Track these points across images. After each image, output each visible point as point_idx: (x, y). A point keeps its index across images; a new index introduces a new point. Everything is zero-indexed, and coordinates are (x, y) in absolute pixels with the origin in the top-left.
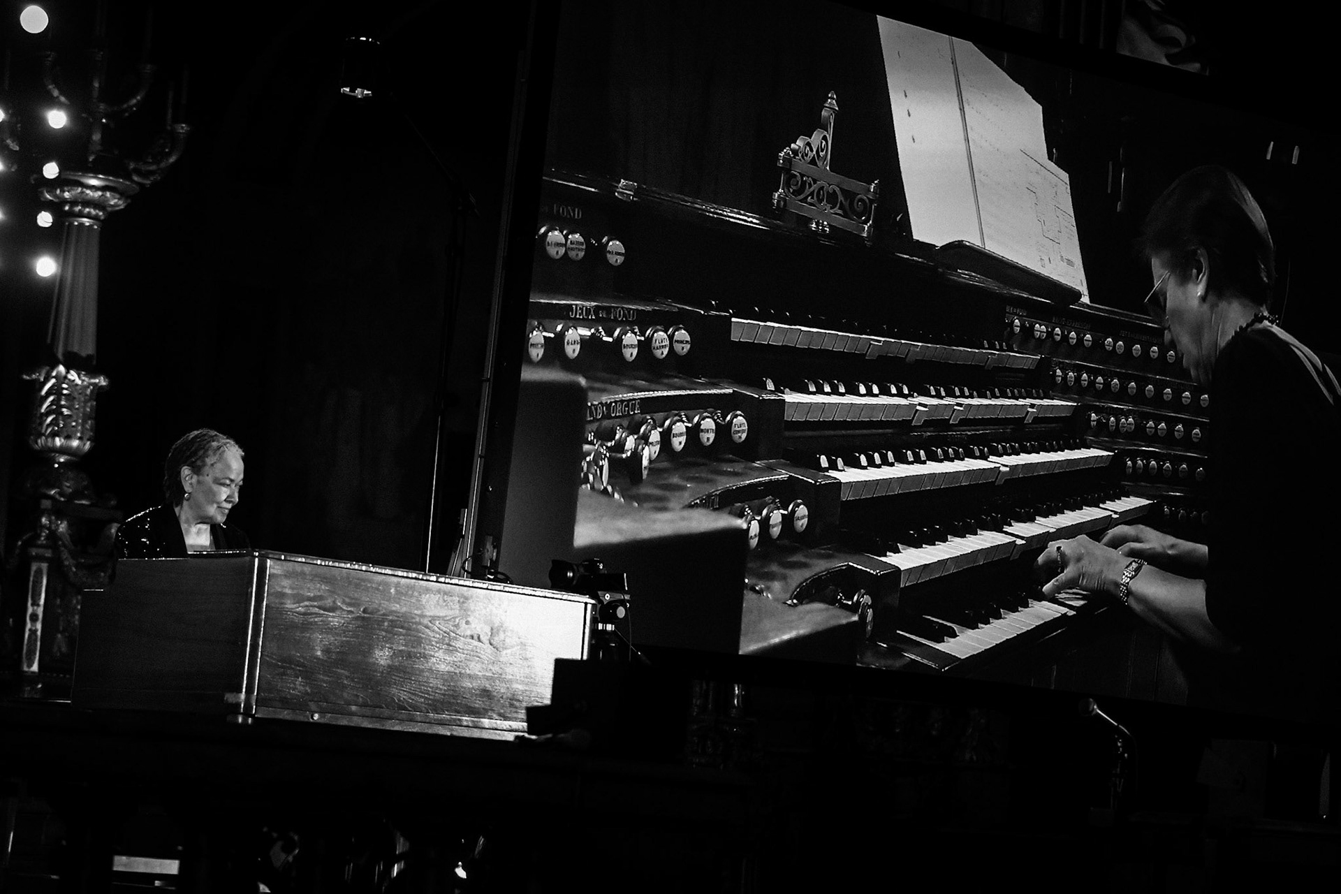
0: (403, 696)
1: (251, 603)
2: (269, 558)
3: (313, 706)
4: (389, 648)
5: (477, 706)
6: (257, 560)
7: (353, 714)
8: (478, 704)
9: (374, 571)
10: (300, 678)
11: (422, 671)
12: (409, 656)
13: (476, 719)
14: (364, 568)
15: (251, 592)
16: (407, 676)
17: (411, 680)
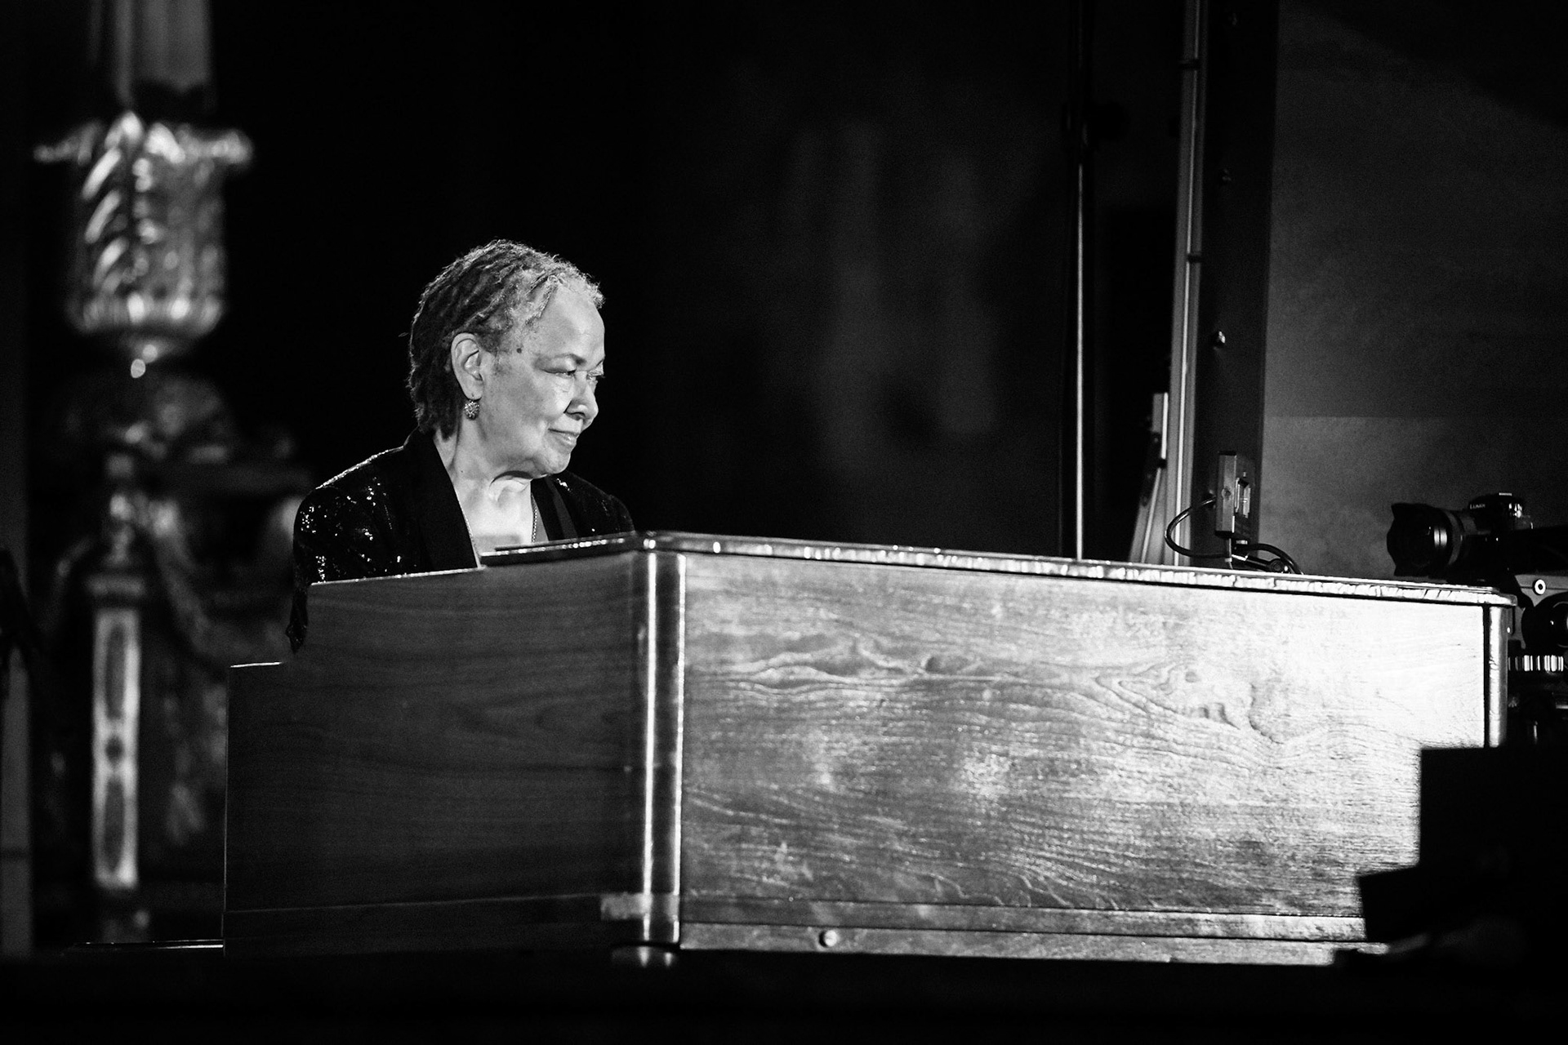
0: (1047, 871)
1: (645, 668)
2: (682, 551)
3: (821, 912)
4: (1000, 755)
5: (1233, 883)
6: (652, 560)
7: (920, 925)
8: (1233, 878)
9: (946, 564)
10: (784, 847)
11: (1087, 806)
12: (1052, 770)
13: (1231, 918)
14: (921, 559)
15: (646, 641)
16: (1050, 822)
17: (1062, 829)
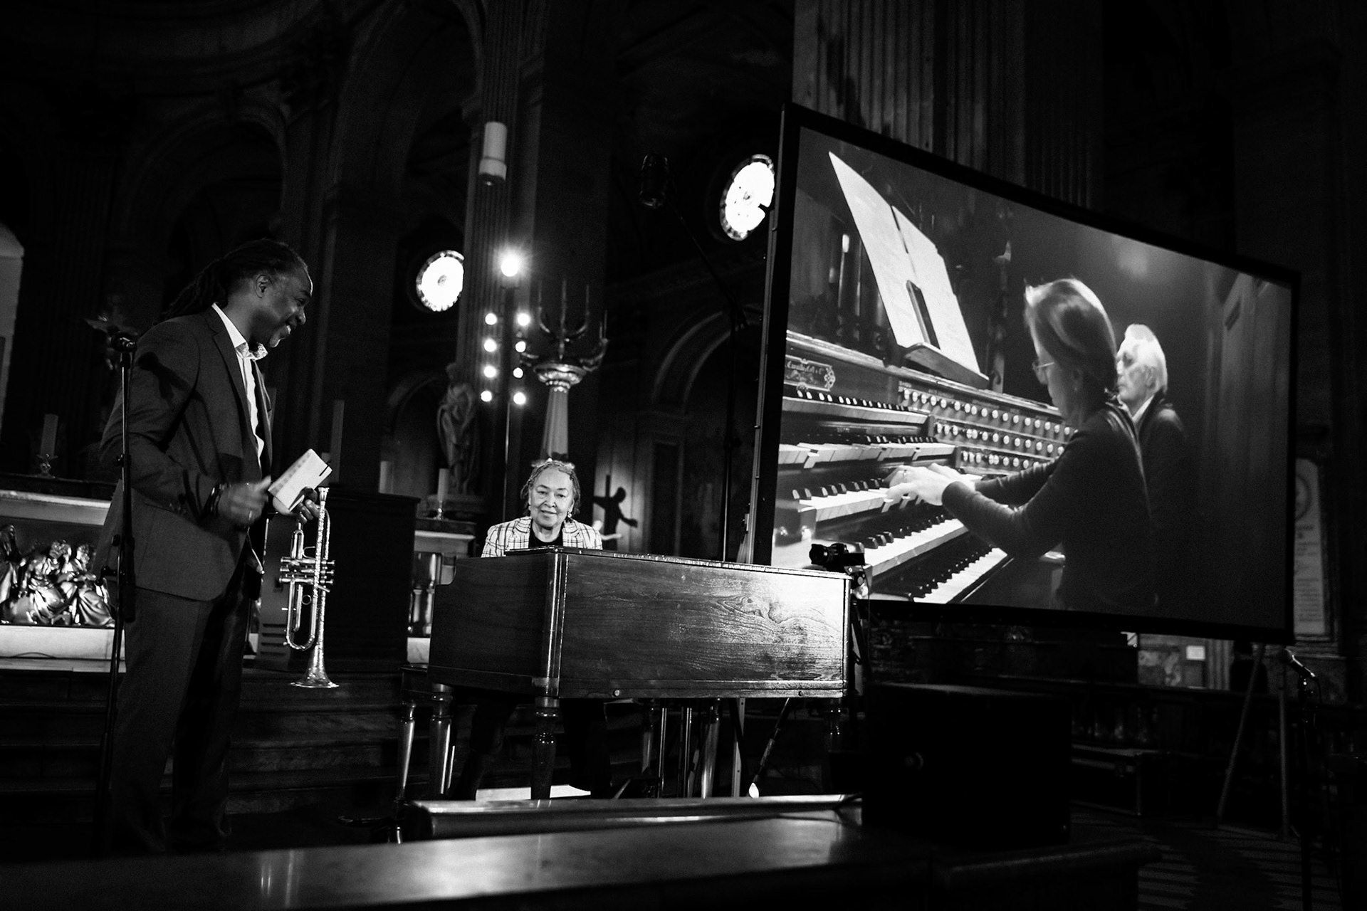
0: (698, 667)
1: (553, 595)
3: (615, 684)
4: (682, 627)
6: (557, 555)
7: (652, 687)
8: (760, 668)
9: (666, 561)
10: (601, 660)
11: (712, 644)
12: (702, 633)
13: (760, 682)
14: (657, 559)
15: (553, 583)
16: (700, 650)
17: (703, 653)
